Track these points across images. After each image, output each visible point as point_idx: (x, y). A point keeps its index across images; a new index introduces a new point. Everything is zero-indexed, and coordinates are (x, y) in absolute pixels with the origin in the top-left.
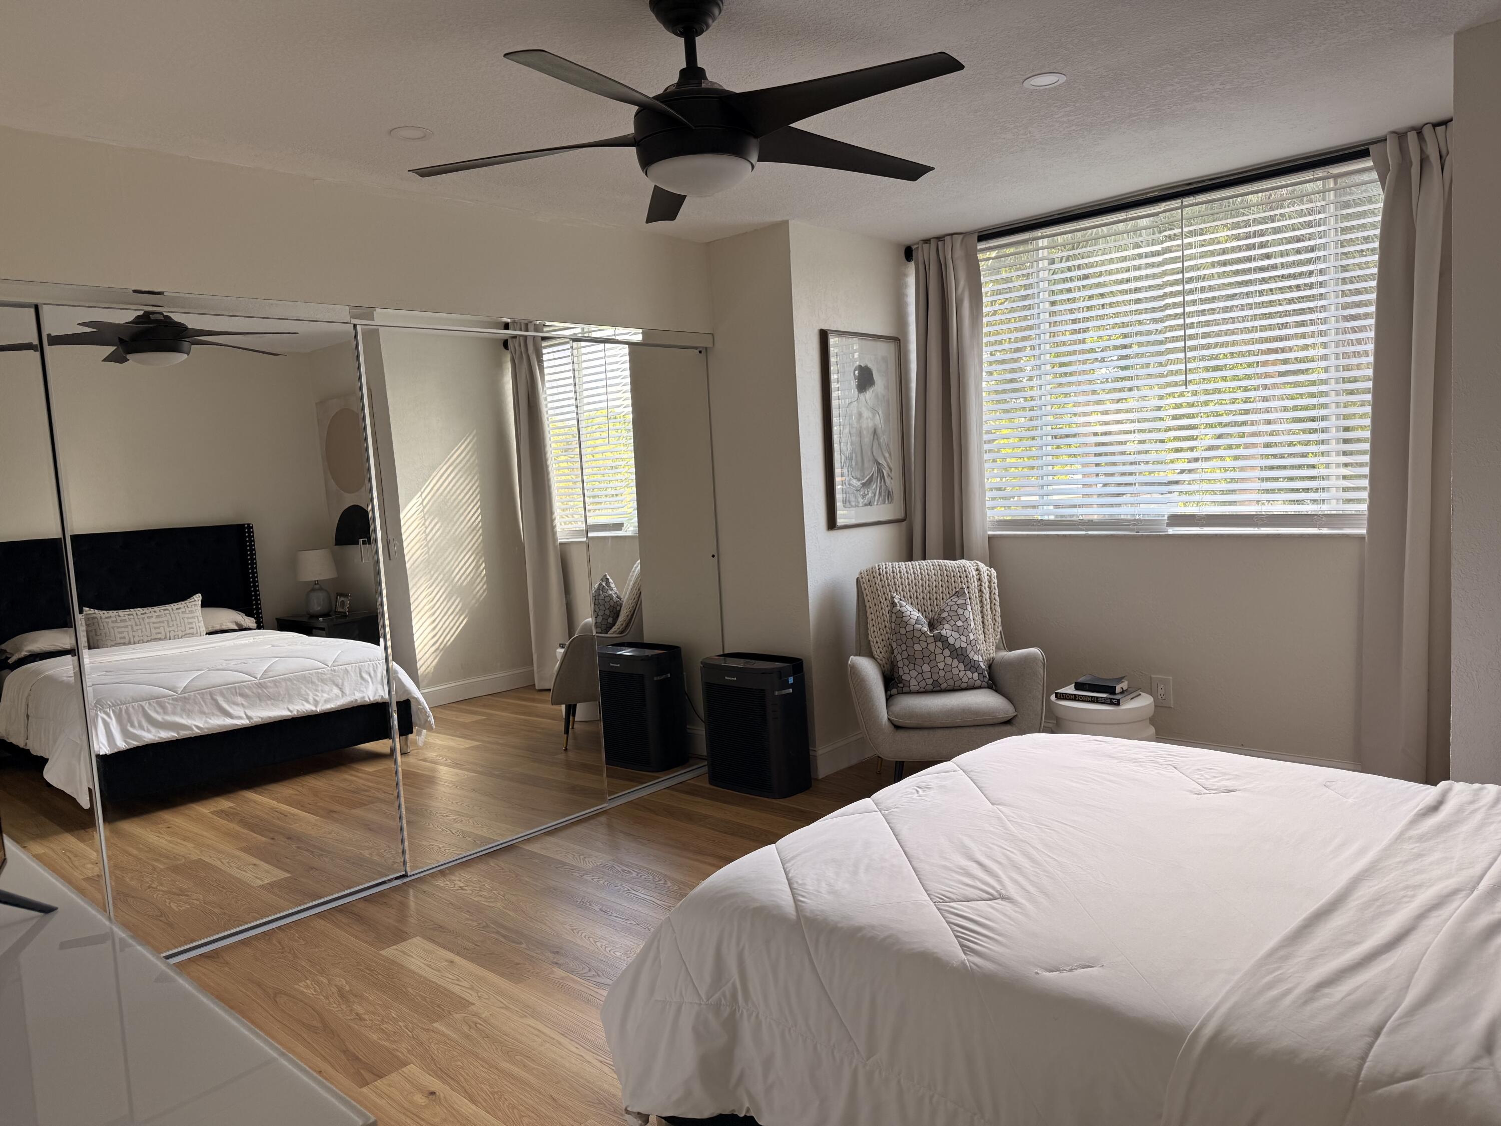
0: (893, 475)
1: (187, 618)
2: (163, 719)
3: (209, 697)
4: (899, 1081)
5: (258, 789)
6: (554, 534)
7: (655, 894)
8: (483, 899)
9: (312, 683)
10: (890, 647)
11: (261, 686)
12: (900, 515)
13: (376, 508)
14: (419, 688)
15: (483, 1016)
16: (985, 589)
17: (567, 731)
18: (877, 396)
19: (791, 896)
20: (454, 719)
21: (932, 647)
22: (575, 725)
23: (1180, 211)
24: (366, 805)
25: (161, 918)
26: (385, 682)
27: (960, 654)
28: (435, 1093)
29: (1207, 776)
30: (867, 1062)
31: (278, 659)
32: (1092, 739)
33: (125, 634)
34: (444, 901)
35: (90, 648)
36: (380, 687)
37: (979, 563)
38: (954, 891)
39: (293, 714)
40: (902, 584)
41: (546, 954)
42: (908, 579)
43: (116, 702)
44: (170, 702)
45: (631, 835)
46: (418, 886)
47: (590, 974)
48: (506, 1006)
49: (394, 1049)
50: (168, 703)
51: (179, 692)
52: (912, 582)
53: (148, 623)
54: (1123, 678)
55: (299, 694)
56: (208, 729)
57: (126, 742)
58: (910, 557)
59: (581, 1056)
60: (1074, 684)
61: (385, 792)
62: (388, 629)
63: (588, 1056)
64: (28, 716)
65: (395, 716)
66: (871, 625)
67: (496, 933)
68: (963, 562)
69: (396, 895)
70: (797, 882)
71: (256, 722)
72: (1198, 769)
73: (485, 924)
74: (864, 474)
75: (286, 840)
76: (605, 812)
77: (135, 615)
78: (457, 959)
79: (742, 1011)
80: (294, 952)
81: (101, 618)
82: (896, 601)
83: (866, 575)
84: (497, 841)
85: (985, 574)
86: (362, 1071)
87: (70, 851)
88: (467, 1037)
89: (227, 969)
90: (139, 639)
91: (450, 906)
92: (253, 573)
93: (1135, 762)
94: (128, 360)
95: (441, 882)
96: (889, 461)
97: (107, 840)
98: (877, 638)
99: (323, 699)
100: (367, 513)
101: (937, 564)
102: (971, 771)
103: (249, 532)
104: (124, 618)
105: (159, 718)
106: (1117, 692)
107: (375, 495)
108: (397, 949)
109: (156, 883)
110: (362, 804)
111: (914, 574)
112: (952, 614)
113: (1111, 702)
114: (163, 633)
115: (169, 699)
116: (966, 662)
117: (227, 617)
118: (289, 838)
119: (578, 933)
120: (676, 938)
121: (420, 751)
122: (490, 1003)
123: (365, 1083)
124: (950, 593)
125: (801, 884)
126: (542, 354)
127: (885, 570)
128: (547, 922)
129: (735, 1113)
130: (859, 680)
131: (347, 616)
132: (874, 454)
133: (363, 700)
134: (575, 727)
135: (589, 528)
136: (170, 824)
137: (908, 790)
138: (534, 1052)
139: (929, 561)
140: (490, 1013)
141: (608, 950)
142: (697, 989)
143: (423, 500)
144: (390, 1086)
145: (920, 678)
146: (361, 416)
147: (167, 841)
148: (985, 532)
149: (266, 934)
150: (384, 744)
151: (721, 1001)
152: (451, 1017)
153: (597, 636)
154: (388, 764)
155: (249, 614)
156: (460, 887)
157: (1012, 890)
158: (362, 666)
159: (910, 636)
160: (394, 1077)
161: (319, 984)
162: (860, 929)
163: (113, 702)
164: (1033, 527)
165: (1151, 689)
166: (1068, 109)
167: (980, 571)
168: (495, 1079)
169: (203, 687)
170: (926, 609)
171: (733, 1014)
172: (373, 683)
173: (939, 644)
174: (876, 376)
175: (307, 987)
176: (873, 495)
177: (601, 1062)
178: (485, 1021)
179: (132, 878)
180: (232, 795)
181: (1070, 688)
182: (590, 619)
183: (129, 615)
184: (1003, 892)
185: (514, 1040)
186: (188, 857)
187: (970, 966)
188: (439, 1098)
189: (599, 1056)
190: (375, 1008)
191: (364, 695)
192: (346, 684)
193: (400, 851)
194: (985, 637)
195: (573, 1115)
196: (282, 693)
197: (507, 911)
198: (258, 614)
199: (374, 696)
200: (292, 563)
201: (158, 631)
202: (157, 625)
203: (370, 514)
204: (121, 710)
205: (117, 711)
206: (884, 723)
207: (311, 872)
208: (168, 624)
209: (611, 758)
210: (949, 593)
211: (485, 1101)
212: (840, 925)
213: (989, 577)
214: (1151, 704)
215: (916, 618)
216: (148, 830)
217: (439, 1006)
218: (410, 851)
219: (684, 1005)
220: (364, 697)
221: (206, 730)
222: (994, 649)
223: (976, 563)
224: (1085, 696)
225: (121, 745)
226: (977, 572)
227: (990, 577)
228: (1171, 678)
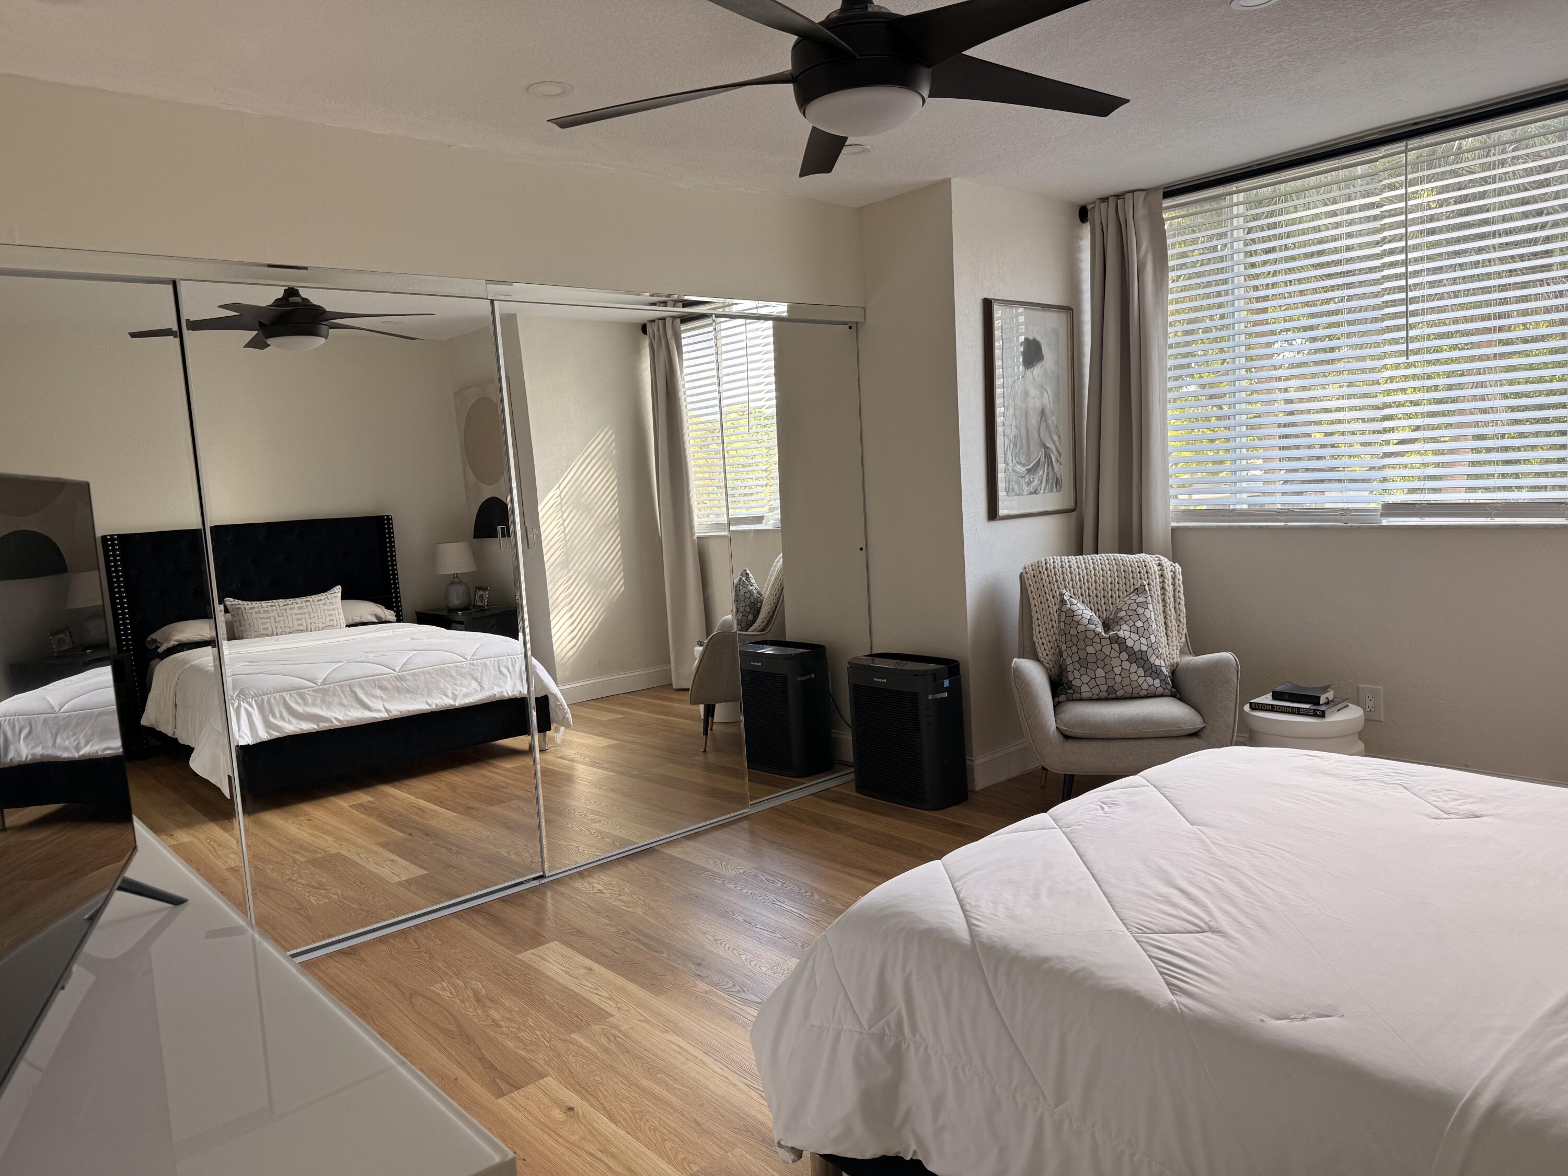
0: (1062, 460)
1: (328, 610)
2: (303, 710)
3: (348, 689)
4: (1093, 1135)
5: (396, 784)
6: (692, 527)
7: (801, 907)
8: (622, 904)
9: (451, 676)
10: (1057, 649)
11: (400, 678)
12: (1069, 505)
13: (516, 499)
14: (557, 685)
15: (622, 1029)
16: (1168, 586)
17: (706, 733)
18: (1045, 372)
19: (964, 918)
20: (592, 716)
21: (1107, 650)
22: (714, 726)
23: (1404, 154)
24: (504, 802)
25: (300, 912)
26: (524, 677)
27: (1139, 658)
28: (573, 1109)
29: (1446, 799)
30: (1055, 1110)
31: (416, 652)
32: (1302, 754)
33: (268, 625)
34: (583, 904)
35: (229, 639)
36: (518, 682)
37: (1162, 558)
38: (1154, 921)
39: (432, 708)
40: (1072, 580)
41: (688, 966)
42: (1079, 574)
43: (258, 692)
44: (311, 693)
45: (775, 842)
46: (556, 887)
47: (735, 989)
48: (647, 1019)
49: (531, 1059)
50: (309, 694)
51: (319, 684)
52: (1083, 577)
53: (290, 614)
54: (1328, 687)
55: (438, 688)
56: (347, 721)
57: (268, 733)
58: (1079, 551)
59: (726, 1077)
60: (1271, 694)
61: (523, 790)
62: (527, 623)
63: (734, 1079)
64: (176, 705)
65: (534, 713)
66: (1037, 625)
67: (636, 940)
68: (1143, 555)
69: (534, 897)
70: (970, 904)
71: (394, 715)
72: (1434, 790)
73: (624, 931)
74: (1029, 458)
75: (424, 836)
76: (747, 818)
77: (277, 606)
78: (595, 966)
79: (909, 1044)
80: (431, 952)
81: (245, 609)
82: (1066, 598)
83: (1030, 570)
84: (637, 843)
85: (1169, 570)
86: (497, 1080)
87: (215, 841)
88: (606, 1050)
89: (363, 967)
90: (281, 630)
91: (589, 909)
92: (393, 565)
93: (1355, 780)
94: (269, 345)
95: (579, 884)
96: (1058, 445)
97: (246, 831)
98: (1043, 639)
99: (462, 693)
100: (506, 505)
101: (1112, 558)
102: (1164, 787)
103: (389, 524)
104: (267, 609)
105: (299, 709)
106: (1321, 703)
107: (514, 485)
108: (534, 954)
109: (296, 875)
110: (500, 801)
111: (1086, 569)
112: (1130, 613)
113: (1314, 714)
114: (305, 624)
115: (309, 691)
116: (1147, 666)
117: (367, 609)
118: (427, 835)
119: (721, 943)
120: (833, 957)
121: (558, 748)
122: (630, 1016)
123: (501, 1094)
124: (1128, 590)
125: (975, 906)
126: (681, 339)
127: (1052, 564)
128: (689, 931)
129: (900, 1155)
130: (1023, 685)
131: (486, 610)
132: (1041, 437)
133: (501, 695)
134: (713, 728)
135: (731, 521)
136: (311, 817)
137: (1091, 806)
138: (676, 1071)
139: (1103, 555)
140: (630, 1026)
141: (753, 964)
142: (857, 1015)
143: (561, 492)
144: (526, 1097)
145: (1093, 683)
146: (499, 404)
147: (308, 833)
148: (1167, 522)
149: (402, 932)
150: (522, 741)
151: (885, 1031)
152: (589, 1028)
153: (739, 634)
154: (527, 760)
155: (388, 607)
156: (599, 890)
157: (1223, 922)
158: (500, 660)
159: (1081, 637)
160: (531, 1089)
161: (455, 986)
162: (1046, 960)
163: (256, 692)
164: (1225, 518)
165: (1358, 699)
166: (1282, 34)
167: (1163, 566)
168: (636, 1097)
169: (342, 680)
170: (1100, 608)
171: (898, 1046)
172: (511, 677)
173: (1116, 646)
174: (1045, 350)
175: (443, 989)
176: (1039, 482)
177: (748, 1085)
178: (625, 1035)
179: (273, 870)
180: (370, 789)
181: (1267, 698)
182: (730, 617)
183: (271, 606)
184: (1212, 923)
185: (655, 1056)
186: (328, 851)
187: (1180, 1008)
188: (578, 1115)
189: (747, 1079)
190: (512, 1015)
191: (503, 689)
192: (484, 678)
193: (538, 850)
194: (1168, 639)
195: (719, 1142)
196: (420, 686)
197: (647, 917)
198: (397, 606)
199: (513, 691)
200: (432, 557)
201: (300, 622)
202: (300, 617)
203: (509, 506)
204: (263, 700)
205: (259, 701)
206: (1052, 732)
207: (448, 870)
208: (310, 615)
209: (753, 762)
210: (1126, 591)
211: (625, 1119)
212: (1022, 954)
213: (1172, 574)
214: (1361, 716)
215: (1089, 617)
216: (289, 822)
217: (577, 1016)
218: (548, 850)
219: (843, 1034)
220: (502, 692)
221: (345, 723)
222: (1178, 653)
223: (1158, 557)
224: (1284, 706)
225: (264, 736)
226: (1159, 568)
227: (1174, 573)
228: (1382, 688)
